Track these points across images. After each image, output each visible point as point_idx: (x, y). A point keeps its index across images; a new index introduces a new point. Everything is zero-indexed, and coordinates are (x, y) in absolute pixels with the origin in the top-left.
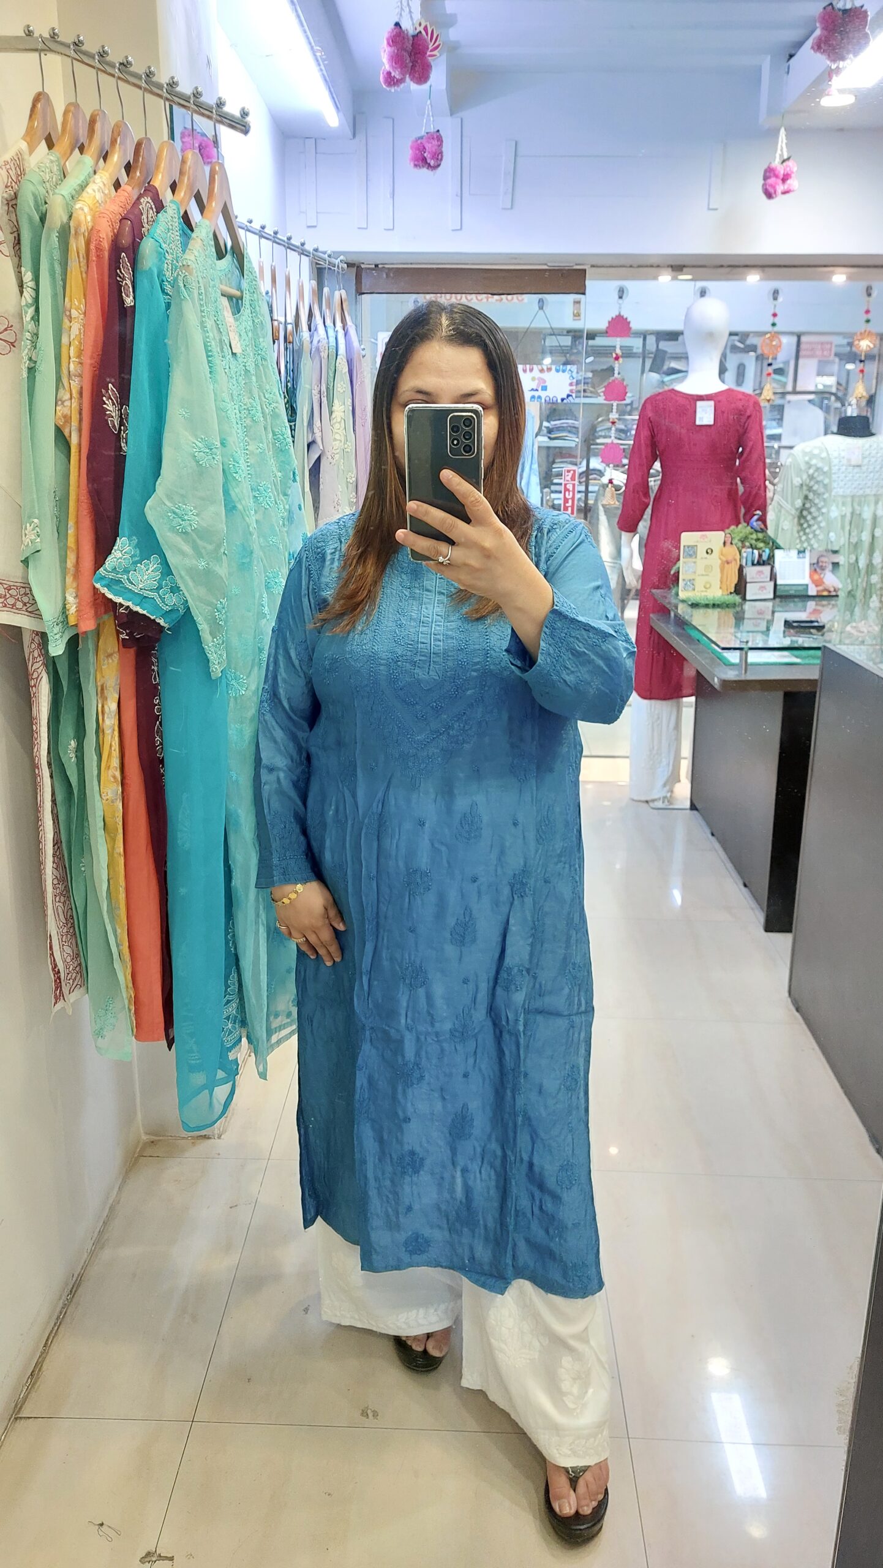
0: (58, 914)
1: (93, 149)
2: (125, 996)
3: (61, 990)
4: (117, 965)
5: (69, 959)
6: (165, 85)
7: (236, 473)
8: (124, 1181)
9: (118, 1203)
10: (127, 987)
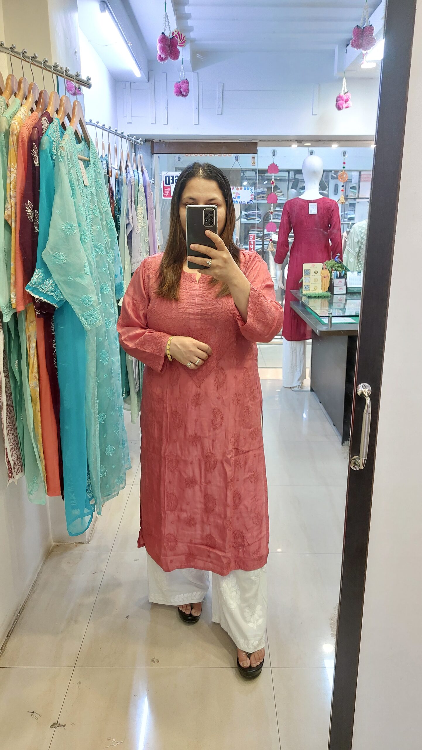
0: (10, 439)
1: (20, 95)
3: (12, 473)
4: (38, 461)
5: (15, 459)
6: (52, 67)
7: (85, 238)
8: (44, 563)
9: (41, 573)
10: (43, 470)
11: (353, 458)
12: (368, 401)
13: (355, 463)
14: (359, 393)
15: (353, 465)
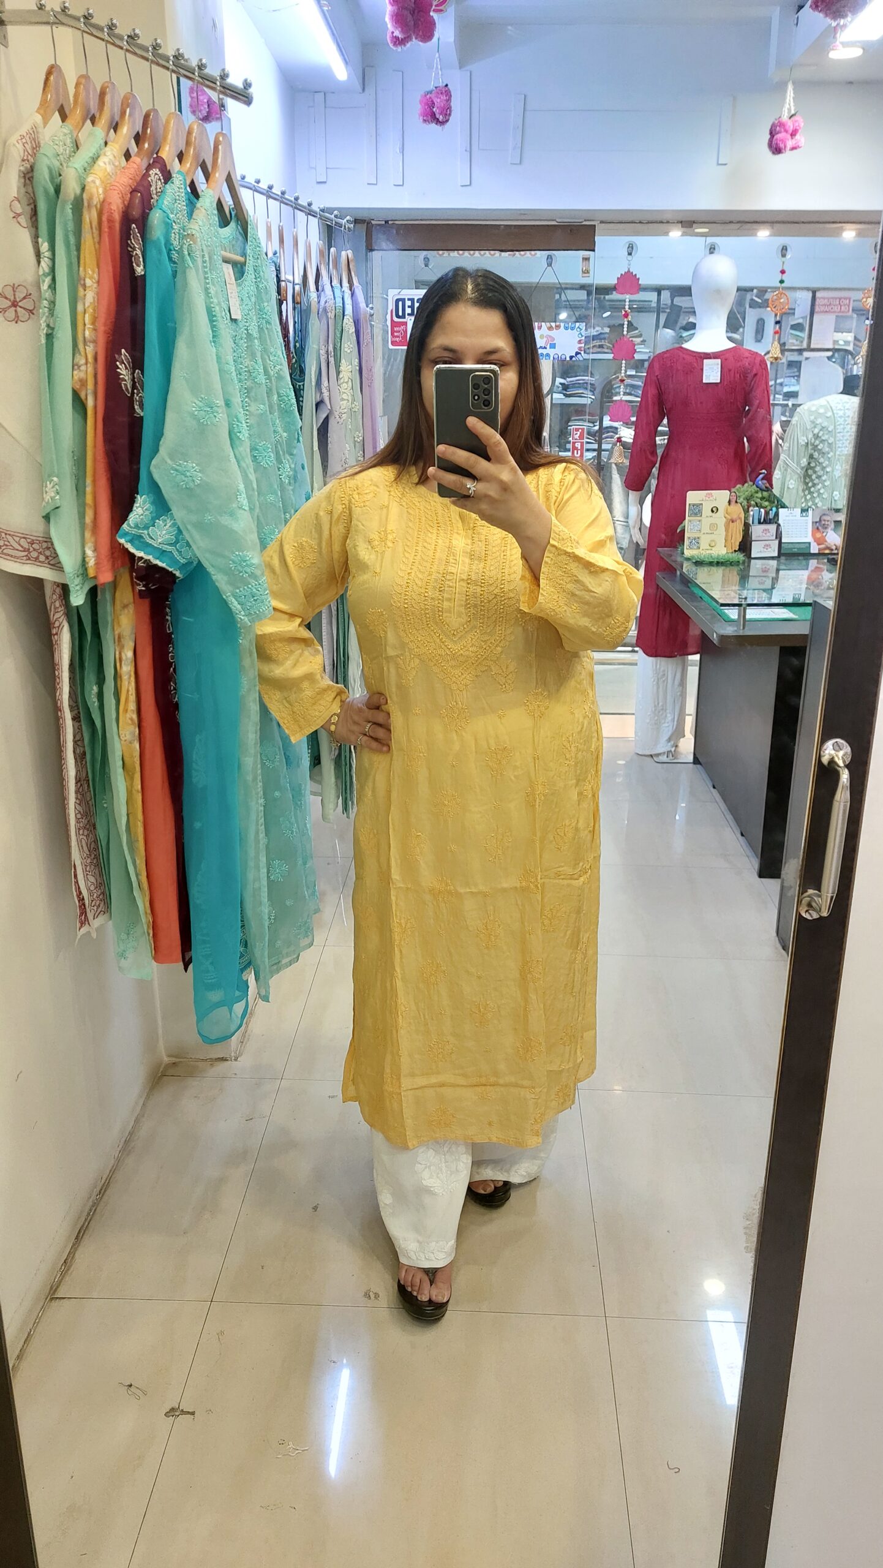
0: (82, 846)
1: (103, 121)
2: (144, 920)
3: (86, 915)
4: (136, 893)
5: (92, 888)
6: (171, 58)
7: (240, 432)
8: (148, 1098)
9: (143, 1116)
10: (146, 913)
11: (806, 894)
12: (845, 776)
13: (809, 905)
14: (825, 760)
15: (805, 910)
